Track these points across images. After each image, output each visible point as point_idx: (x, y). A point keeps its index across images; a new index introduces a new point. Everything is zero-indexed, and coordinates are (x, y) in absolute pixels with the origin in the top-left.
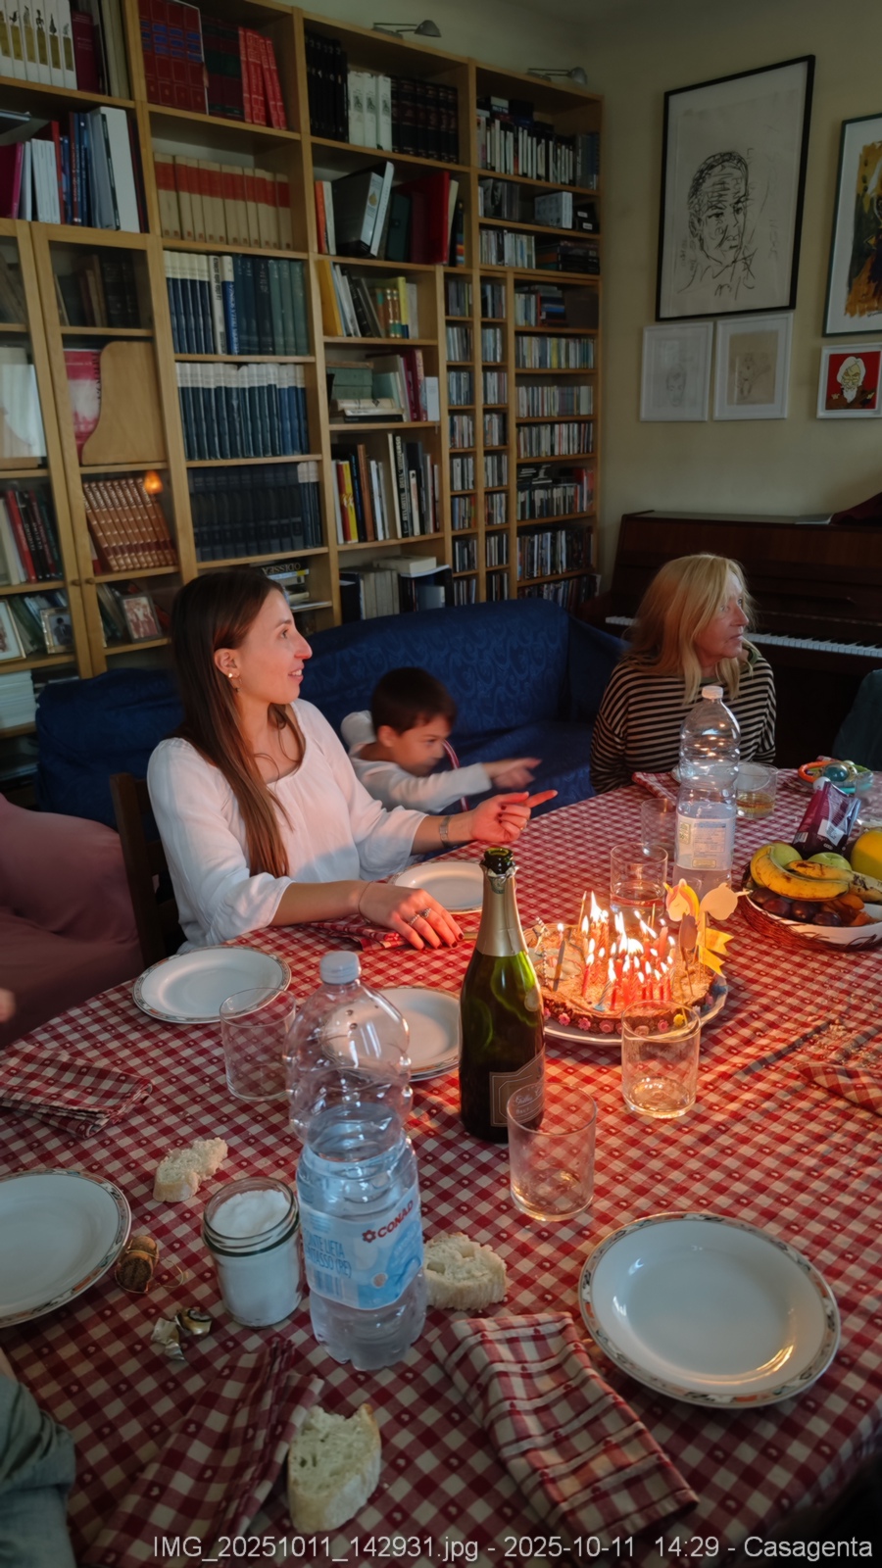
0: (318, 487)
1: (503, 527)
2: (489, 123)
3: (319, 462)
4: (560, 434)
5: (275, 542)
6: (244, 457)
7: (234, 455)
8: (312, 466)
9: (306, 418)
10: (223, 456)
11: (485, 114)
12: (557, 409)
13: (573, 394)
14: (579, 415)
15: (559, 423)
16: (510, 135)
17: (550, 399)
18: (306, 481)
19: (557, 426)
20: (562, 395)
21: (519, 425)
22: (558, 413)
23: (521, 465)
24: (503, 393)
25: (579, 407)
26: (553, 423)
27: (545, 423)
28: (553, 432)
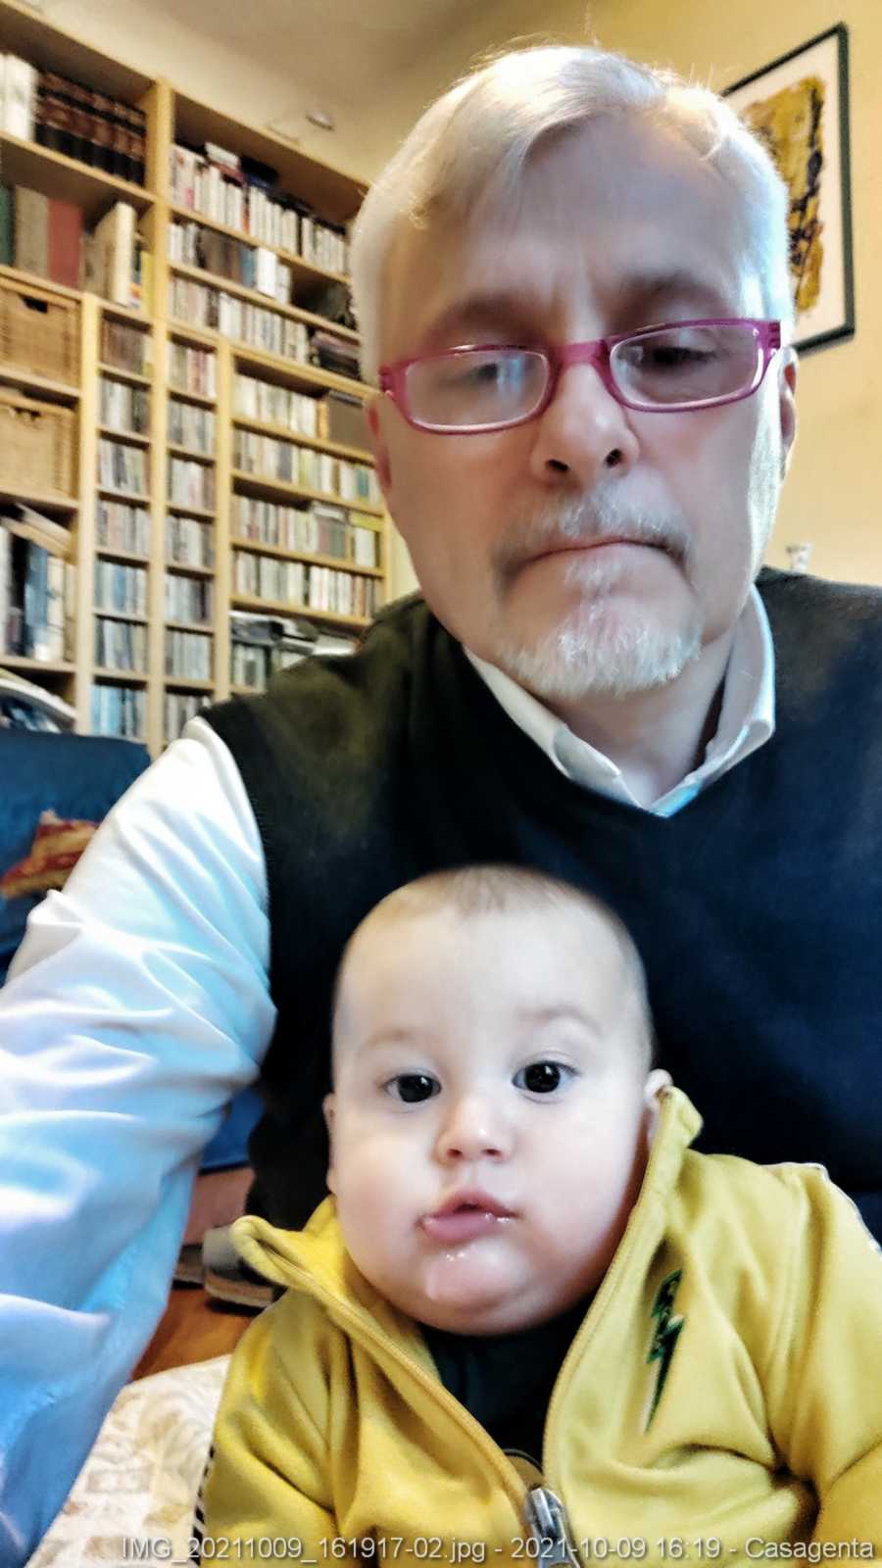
2: (200, 167)
4: (321, 584)
11: (191, 157)
12: (315, 547)
13: (343, 534)
14: (355, 564)
15: (321, 566)
16: (237, 193)
17: (298, 530)
19: (315, 571)
20: (322, 528)
21: (237, 548)
22: (317, 553)
23: (237, 606)
24: (208, 494)
25: (353, 553)
26: (308, 565)
27: (295, 560)
28: (307, 576)
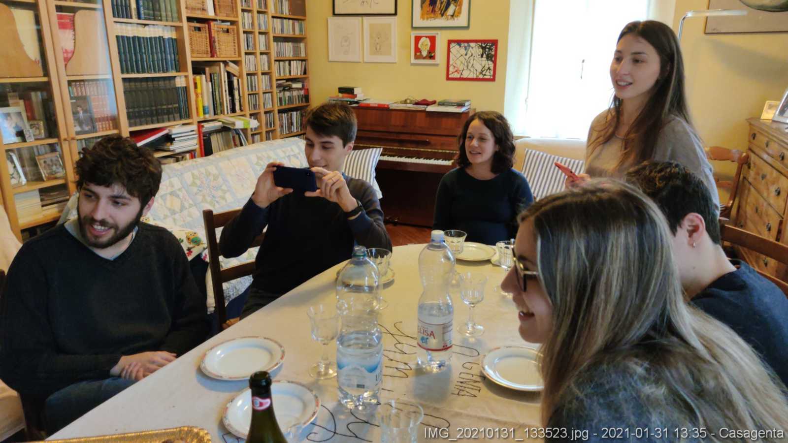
0: (186, 89)
1: (271, 109)
3: (186, 77)
4: (293, 66)
5: (166, 117)
6: (148, 73)
7: (144, 72)
8: (183, 79)
9: (177, 54)
10: (138, 72)
12: (292, 53)
13: (298, 47)
14: (301, 57)
15: (293, 60)
17: (288, 49)
18: (179, 86)
20: (293, 47)
21: (275, 61)
22: (293, 57)
23: (277, 80)
24: (268, 46)
25: (301, 53)
26: (290, 61)
27: (286, 60)
28: (290, 65)
